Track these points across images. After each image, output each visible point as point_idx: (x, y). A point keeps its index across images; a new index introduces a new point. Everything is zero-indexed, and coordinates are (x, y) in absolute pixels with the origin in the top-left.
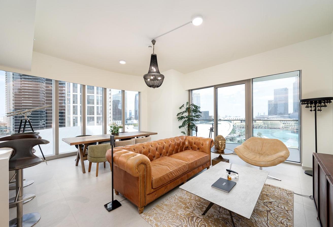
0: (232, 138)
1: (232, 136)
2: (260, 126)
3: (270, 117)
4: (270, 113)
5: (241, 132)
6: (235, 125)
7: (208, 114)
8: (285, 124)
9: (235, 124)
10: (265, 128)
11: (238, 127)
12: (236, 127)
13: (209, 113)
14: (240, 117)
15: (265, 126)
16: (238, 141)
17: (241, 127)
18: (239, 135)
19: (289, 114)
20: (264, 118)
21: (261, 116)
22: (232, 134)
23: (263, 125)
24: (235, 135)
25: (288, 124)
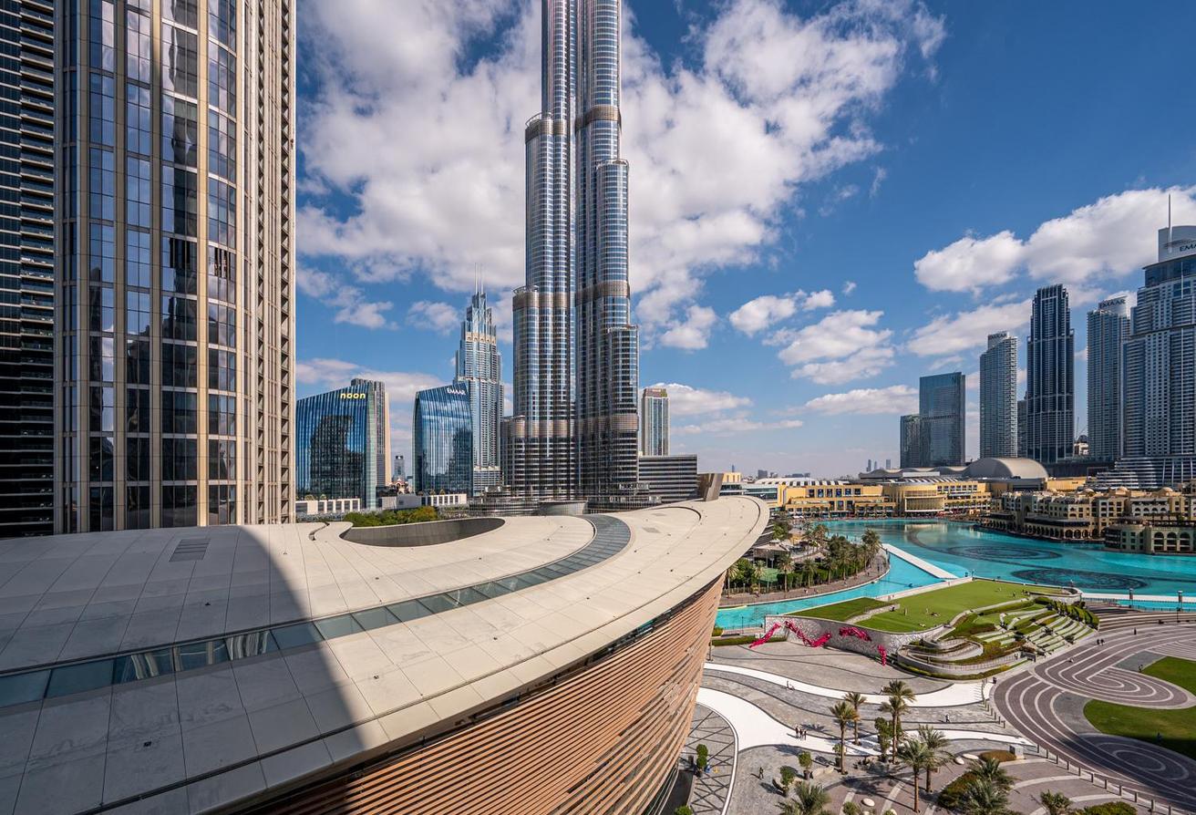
0: (776, 557)
1: (776, 548)
2: (872, 508)
3: (905, 475)
4: (907, 463)
5: (808, 533)
6: (787, 507)
7: (696, 469)
8: (956, 498)
9: (790, 502)
10: (889, 514)
11: (798, 513)
12: (791, 513)
13: (696, 464)
14: (807, 475)
15: (891, 508)
16: (797, 564)
17: (809, 515)
18: (803, 544)
19: (967, 464)
20: (886, 478)
21: (875, 471)
22: (778, 540)
23: (884, 505)
24: (787, 544)
25: (963, 497)
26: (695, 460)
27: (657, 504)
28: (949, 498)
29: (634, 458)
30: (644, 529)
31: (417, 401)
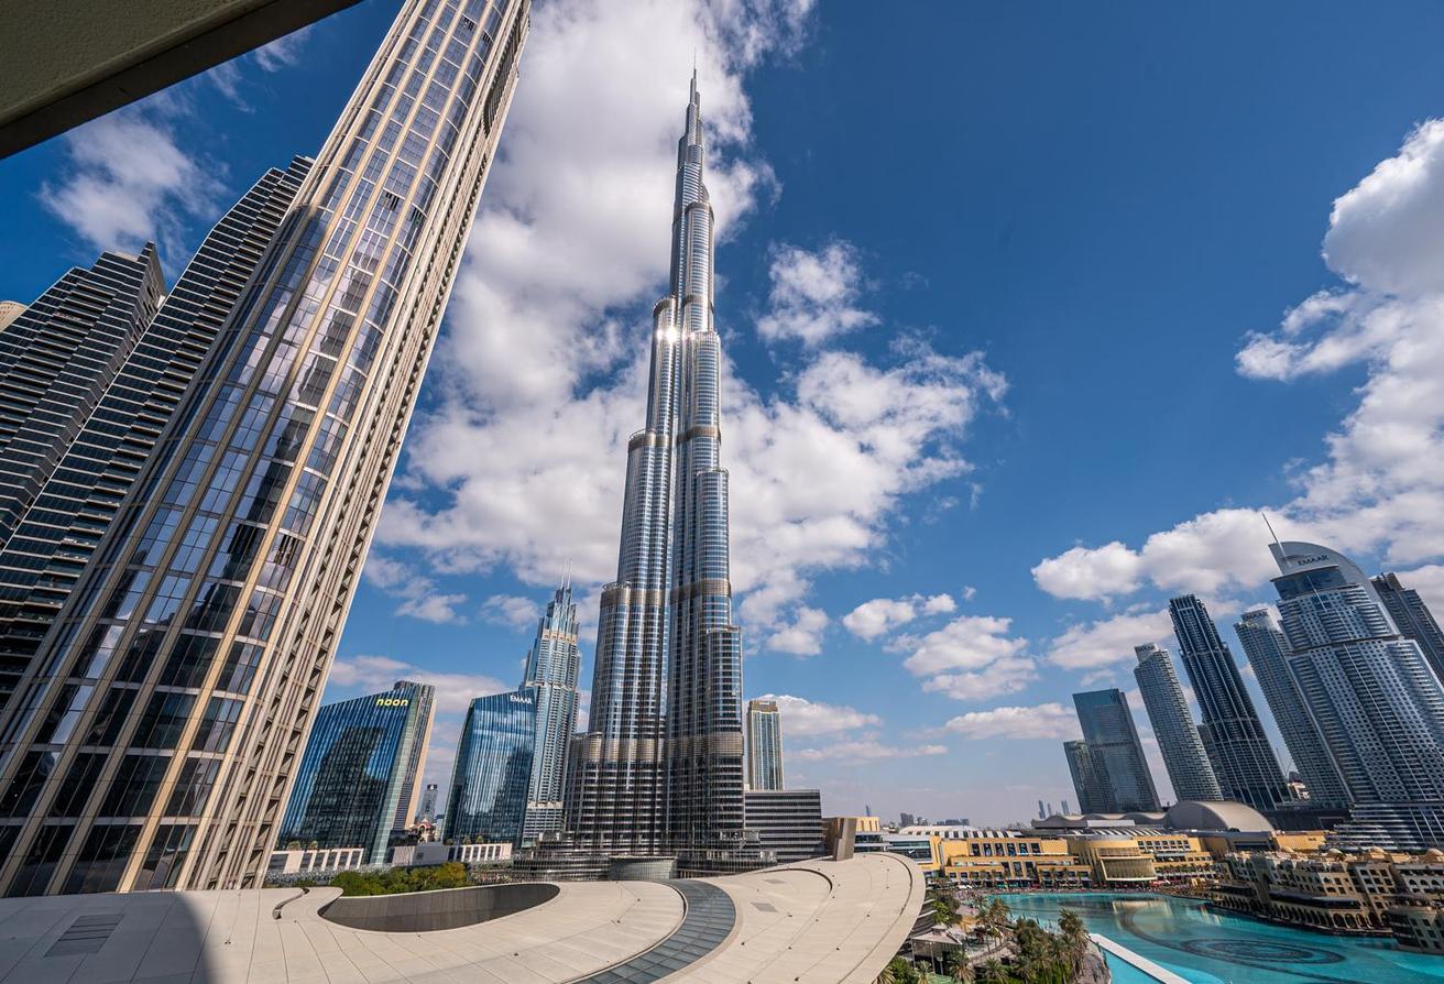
0: (945, 954)
1: (943, 938)
2: (1061, 874)
3: (1091, 823)
4: (1088, 808)
5: (982, 914)
6: (948, 871)
7: (819, 811)
8: (1166, 859)
9: (949, 864)
10: (1086, 884)
11: (963, 880)
12: (954, 880)
13: (819, 804)
14: (965, 822)
15: (1086, 874)
16: (977, 969)
17: (978, 883)
18: (979, 932)
19: (1165, 809)
20: (1069, 828)
21: (1052, 817)
22: (942, 926)
23: (1076, 869)
24: (956, 930)
25: (1176, 859)
26: (818, 797)
27: (772, 864)
28: (1159, 860)
29: (740, 793)
30: (755, 905)
31: (471, 710)
